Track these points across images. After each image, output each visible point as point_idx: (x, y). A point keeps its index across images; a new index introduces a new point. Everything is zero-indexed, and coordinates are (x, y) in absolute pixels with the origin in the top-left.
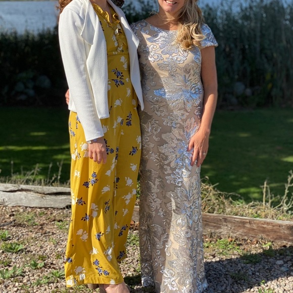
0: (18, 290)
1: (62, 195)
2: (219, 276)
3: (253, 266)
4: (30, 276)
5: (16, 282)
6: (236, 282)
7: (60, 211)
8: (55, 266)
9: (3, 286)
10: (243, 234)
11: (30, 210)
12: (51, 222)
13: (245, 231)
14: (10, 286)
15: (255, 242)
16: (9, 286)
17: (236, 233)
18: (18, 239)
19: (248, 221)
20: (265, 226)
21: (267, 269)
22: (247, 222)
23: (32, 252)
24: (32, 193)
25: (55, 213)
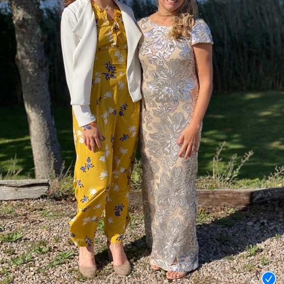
0: (35, 273)
1: (35, 186)
2: (206, 241)
3: (230, 229)
4: (40, 260)
5: (30, 267)
6: (223, 243)
7: (36, 201)
8: (58, 249)
9: (20, 272)
10: (208, 204)
11: (6, 203)
12: (32, 212)
13: (210, 201)
14: (26, 271)
15: (220, 210)
16: (24, 271)
17: (201, 204)
18: (11, 230)
19: (211, 192)
20: (226, 195)
21: (243, 230)
22: (210, 194)
23: (29, 239)
24: (5, 187)
25: (32, 203)
